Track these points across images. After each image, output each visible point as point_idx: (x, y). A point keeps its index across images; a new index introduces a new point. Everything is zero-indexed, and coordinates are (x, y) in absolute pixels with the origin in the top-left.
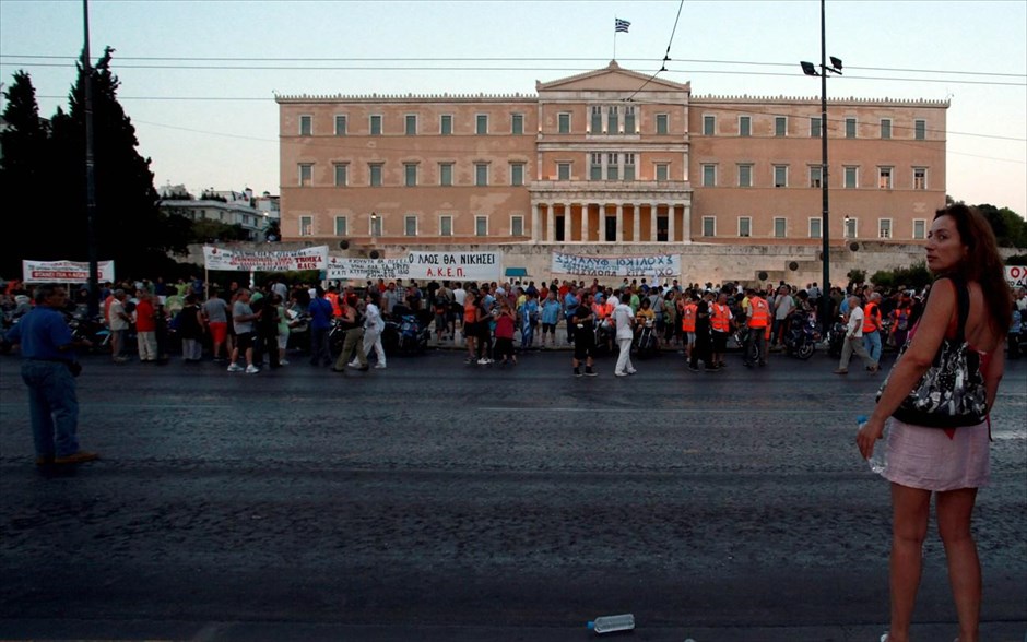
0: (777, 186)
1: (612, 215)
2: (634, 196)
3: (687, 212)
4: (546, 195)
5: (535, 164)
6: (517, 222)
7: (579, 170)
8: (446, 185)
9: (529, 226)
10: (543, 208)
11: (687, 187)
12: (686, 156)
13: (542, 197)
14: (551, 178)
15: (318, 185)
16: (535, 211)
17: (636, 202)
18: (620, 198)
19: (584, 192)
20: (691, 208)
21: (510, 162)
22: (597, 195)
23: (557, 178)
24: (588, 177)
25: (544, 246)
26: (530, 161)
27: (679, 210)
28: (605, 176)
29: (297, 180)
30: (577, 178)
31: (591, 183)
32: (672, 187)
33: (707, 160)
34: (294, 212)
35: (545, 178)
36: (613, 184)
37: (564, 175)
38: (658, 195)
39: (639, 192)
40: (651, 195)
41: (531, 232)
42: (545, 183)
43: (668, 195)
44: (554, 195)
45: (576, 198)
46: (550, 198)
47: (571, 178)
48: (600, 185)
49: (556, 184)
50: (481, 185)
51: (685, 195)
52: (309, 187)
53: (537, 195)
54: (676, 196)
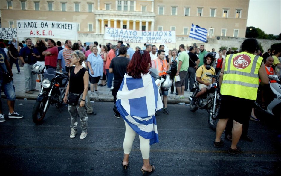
0: (186, 15)
1: (125, 25)
2: (133, 17)
3: (153, 24)
4: (101, 16)
5: (97, 4)
6: (90, 26)
7: (113, 7)
8: (64, 11)
9: (95, 27)
10: (100, 21)
11: (153, 14)
12: (153, 3)
13: (99, 17)
14: (103, 9)
15: (15, 9)
16: (97, 22)
17: (134, 19)
18: (128, 18)
19: (115, 15)
20: (154, 22)
21: (88, 3)
22: (120, 16)
23: (105, 9)
24: (117, 9)
25: (100, 35)
26: (95, 3)
27: (150, 23)
28: (123, 9)
29: (6, 7)
30: (113, 10)
31: (118, 12)
32: (148, 14)
33: (161, 4)
34: (6, 20)
35: (101, 9)
36: (126, 12)
37: (108, 8)
38: (142, 17)
39: (135, 16)
40: (140, 17)
41: (95, 30)
42: (101, 11)
43: (146, 17)
44: (104, 16)
45: (112, 17)
46: (103, 17)
47: (110, 9)
48: (121, 13)
49: (105, 12)
50: (77, 12)
51: (152, 18)
52: (12, 10)
53: (98, 16)
54: (149, 18)
